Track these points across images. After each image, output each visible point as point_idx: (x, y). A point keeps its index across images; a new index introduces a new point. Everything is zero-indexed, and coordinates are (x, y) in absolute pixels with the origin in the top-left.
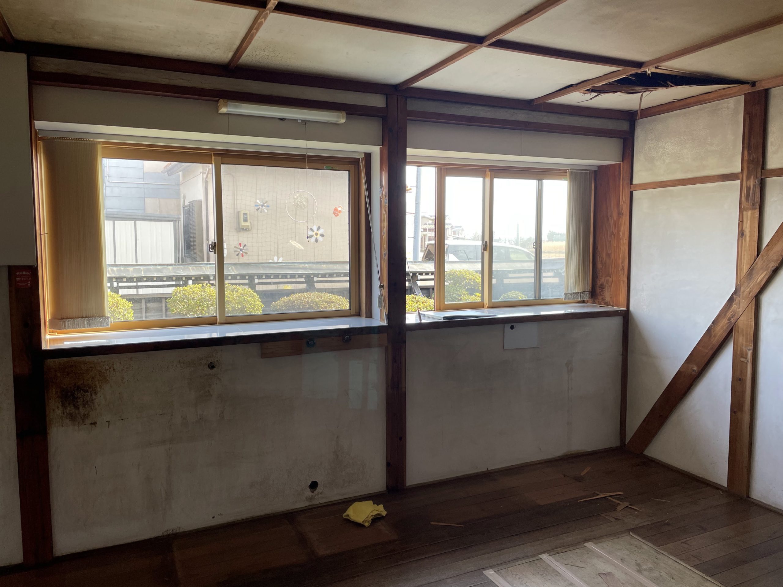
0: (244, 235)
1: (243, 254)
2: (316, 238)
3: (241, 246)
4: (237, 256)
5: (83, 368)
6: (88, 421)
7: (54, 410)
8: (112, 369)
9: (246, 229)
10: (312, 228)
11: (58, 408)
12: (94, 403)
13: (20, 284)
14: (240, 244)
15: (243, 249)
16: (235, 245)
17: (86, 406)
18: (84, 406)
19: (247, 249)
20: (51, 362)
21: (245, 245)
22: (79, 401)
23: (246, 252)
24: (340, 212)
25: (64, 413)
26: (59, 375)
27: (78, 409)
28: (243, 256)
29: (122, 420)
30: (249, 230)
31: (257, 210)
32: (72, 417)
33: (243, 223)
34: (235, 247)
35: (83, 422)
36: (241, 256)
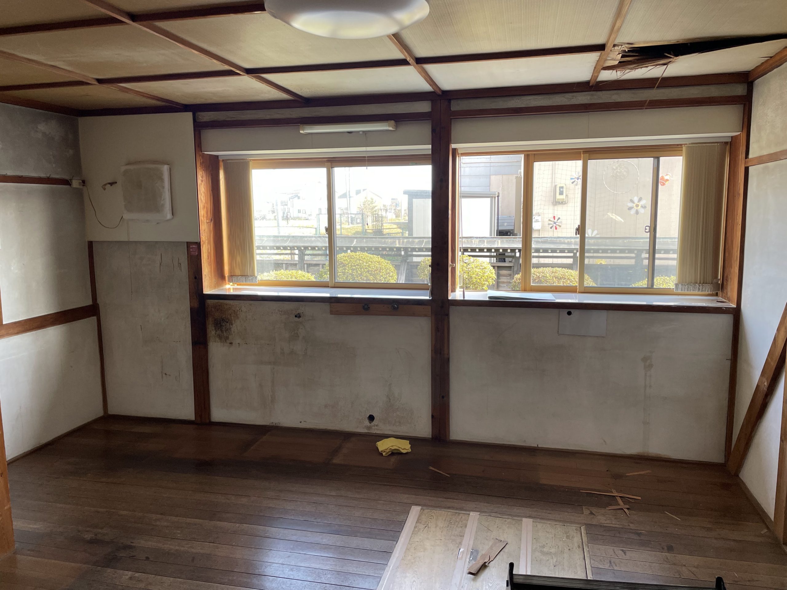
0: (559, 207)
1: (557, 226)
2: (637, 210)
3: (554, 219)
4: (550, 229)
5: (225, 308)
6: (228, 341)
7: (211, 331)
8: (240, 310)
9: (562, 202)
10: (633, 199)
11: (213, 330)
12: (231, 331)
13: (192, 253)
14: (554, 217)
15: (557, 222)
16: (549, 219)
17: (227, 332)
18: (226, 331)
19: (561, 222)
20: (209, 302)
21: (559, 218)
22: (223, 327)
23: (560, 225)
24: (667, 180)
25: (216, 334)
26: (213, 309)
27: (223, 333)
28: (556, 228)
29: (246, 344)
30: (565, 203)
31: (573, 183)
32: (220, 337)
33: (558, 197)
34: (549, 220)
35: (226, 341)
36: (555, 228)
